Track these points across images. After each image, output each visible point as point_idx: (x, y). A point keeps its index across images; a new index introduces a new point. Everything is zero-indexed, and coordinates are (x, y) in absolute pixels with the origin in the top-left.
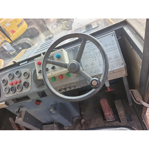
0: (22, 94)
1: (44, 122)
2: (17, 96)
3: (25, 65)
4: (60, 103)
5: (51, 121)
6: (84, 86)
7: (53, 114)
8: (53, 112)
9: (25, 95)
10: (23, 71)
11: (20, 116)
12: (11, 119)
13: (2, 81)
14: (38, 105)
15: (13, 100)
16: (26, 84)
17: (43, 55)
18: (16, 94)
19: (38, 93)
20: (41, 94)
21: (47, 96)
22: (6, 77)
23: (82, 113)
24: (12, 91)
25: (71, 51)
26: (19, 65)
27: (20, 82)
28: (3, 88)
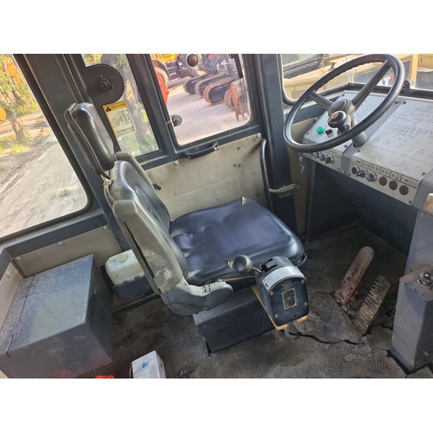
12: (367, 253)
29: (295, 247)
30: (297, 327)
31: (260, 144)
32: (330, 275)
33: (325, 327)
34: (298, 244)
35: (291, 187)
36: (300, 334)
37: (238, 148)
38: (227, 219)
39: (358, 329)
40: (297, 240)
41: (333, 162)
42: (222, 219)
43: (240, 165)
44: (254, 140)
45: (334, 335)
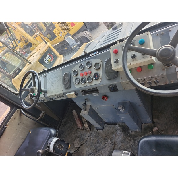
0: (92, 86)
1: (106, 121)
2: (86, 87)
3: (96, 56)
4: (130, 102)
5: (113, 122)
6: (172, 82)
7: (121, 113)
8: (121, 111)
9: (95, 87)
10: (94, 62)
11: (86, 110)
12: (74, 112)
13: (72, 72)
14: (105, 100)
15: (82, 91)
16: (96, 76)
17: (119, 42)
18: (85, 85)
19: (109, 86)
20: (112, 88)
21: (118, 91)
22: (77, 68)
23: (155, 120)
24: (82, 82)
25: (158, 35)
26: (89, 56)
27: (91, 73)
28: (74, 78)
29: (53, 131)
30: (76, 147)
31: (21, 112)
32: (74, 124)
33: (82, 139)
34: (53, 130)
35: (42, 113)
36: (79, 147)
37: (15, 119)
38: (29, 143)
39: (88, 131)
40: (52, 129)
41: (45, 100)
42: (28, 144)
43: (20, 123)
44: (18, 112)
45: (85, 138)
